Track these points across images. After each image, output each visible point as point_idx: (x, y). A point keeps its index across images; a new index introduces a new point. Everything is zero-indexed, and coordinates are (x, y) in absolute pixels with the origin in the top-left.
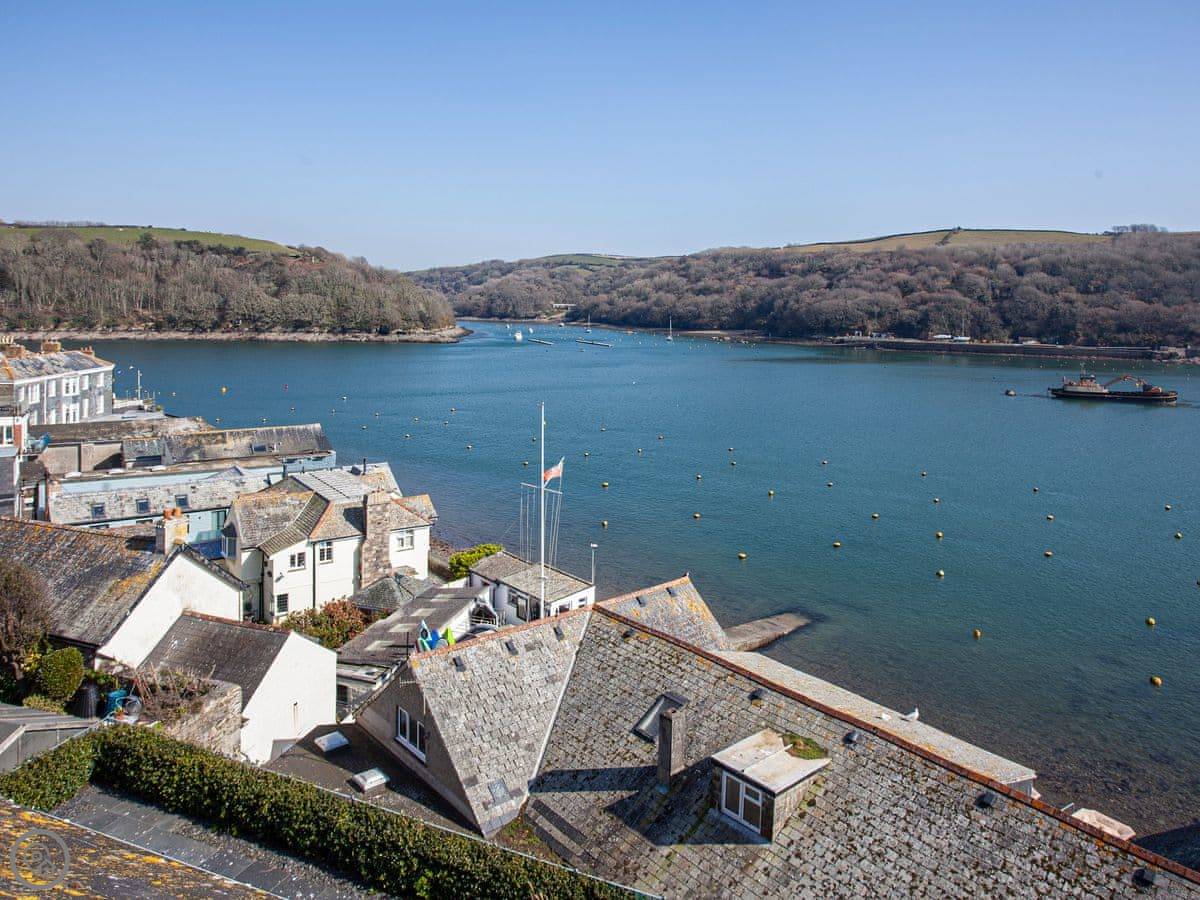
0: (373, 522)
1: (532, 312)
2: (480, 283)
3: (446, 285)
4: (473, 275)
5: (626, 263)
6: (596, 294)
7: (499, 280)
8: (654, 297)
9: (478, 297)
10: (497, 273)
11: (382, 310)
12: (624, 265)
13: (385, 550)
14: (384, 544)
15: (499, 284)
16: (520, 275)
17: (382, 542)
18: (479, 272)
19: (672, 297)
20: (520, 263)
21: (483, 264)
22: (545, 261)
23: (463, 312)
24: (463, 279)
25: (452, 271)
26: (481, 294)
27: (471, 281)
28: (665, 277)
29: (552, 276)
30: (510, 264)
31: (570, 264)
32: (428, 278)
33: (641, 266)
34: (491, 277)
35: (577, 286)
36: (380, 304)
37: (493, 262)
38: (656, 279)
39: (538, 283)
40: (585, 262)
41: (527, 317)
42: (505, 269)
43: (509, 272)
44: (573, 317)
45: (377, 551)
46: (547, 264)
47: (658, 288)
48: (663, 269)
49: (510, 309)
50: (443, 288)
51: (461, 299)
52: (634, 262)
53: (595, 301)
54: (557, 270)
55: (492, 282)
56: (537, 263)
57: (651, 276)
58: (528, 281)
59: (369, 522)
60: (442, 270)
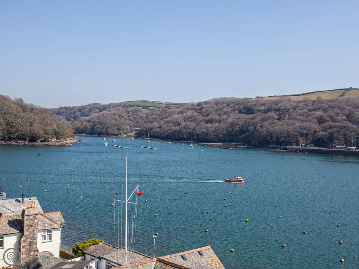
0: (28, 225)
1: (116, 132)
2: (88, 115)
3: (68, 116)
4: (84, 111)
5: (168, 106)
6: (152, 122)
7: (98, 114)
8: (183, 124)
9: (87, 123)
10: (97, 110)
11: (32, 128)
12: (167, 107)
13: (34, 241)
14: (35, 238)
15: (98, 116)
16: (110, 111)
17: (33, 237)
18: (87, 110)
19: (193, 124)
20: (110, 105)
21: (90, 105)
22: (124, 104)
23: (78, 131)
24: (78, 113)
25: (72, 109)
26: (88, 122)
27: (82, 114)
28: (189, 113)
29: (128, 112)
30: (104, 105)
31: (138, 106)
32: (59, 112)
33: (176, 108)
34: (94, 112)
35: (141, 118)
36: (31, 125)
37: (95, 104)
38: (185, 114)
39: (120, 116)
40: (146, 105)
41: (114, 135)
42: (102, 108)
43: (104, 110)
44: (140, 135)
45: (30, 242)
46: (125, 106)
47: (186, 119)
48: (188, 109)
49: (104, 130)
50: (67, 118)
51: (77, 124)
52: (173, 106)
53: (151, 127)
54: (130, 109)
55: (94, 115)
56: (119, 105)
57: (182, 113)
58: (114, 115)
59: (25, 225)
60: (66, 108)
